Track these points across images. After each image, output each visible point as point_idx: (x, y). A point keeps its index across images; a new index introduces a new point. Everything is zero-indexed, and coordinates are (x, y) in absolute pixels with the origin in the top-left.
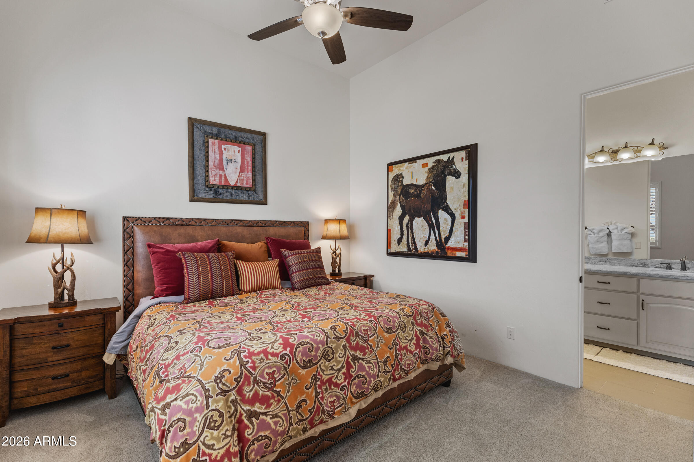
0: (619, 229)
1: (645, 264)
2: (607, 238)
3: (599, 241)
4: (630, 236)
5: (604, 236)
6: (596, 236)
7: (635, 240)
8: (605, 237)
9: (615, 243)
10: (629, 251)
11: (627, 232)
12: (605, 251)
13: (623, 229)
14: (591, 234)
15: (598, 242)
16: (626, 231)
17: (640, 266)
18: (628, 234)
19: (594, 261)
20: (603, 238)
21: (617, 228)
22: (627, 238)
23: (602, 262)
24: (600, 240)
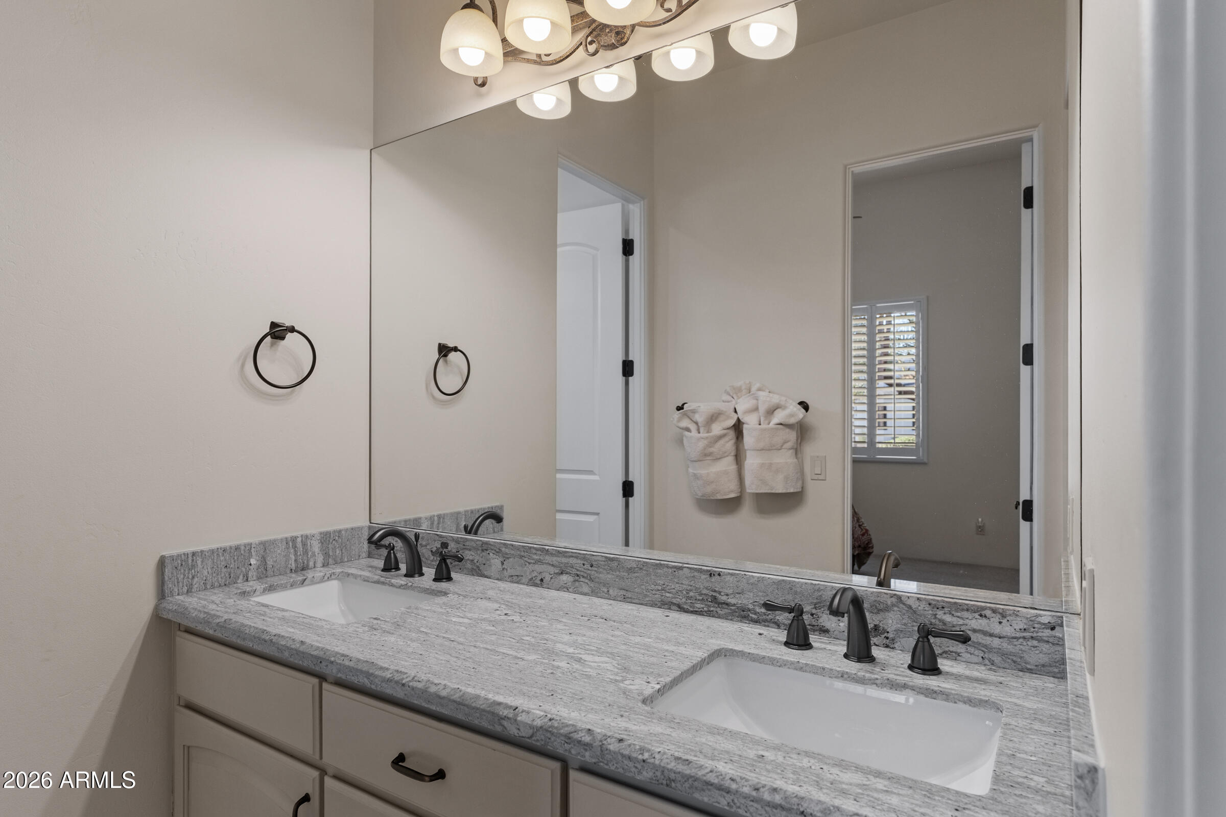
0: (762, 409)
1: (714, 599)
2: (733, 442)
3: (710, 454)
4: (792, 436)
5: (724, 436)
6: (701, 435)
7: (810, 450)
8: (727, 439)
9: (752, 462)
10: (792, 490)
11: (782, 421)
12: (729, 490)
13: (771, 412)
14: (688, 430)
15: (706, 456)
16: (779, 417)
17: (699, 605)
18: (788, 430)
19: (538, 568)
20: (722, 442)
21: (756, 409)
22: (785, 442)
23: (564, 578)
24: (712, 450)
